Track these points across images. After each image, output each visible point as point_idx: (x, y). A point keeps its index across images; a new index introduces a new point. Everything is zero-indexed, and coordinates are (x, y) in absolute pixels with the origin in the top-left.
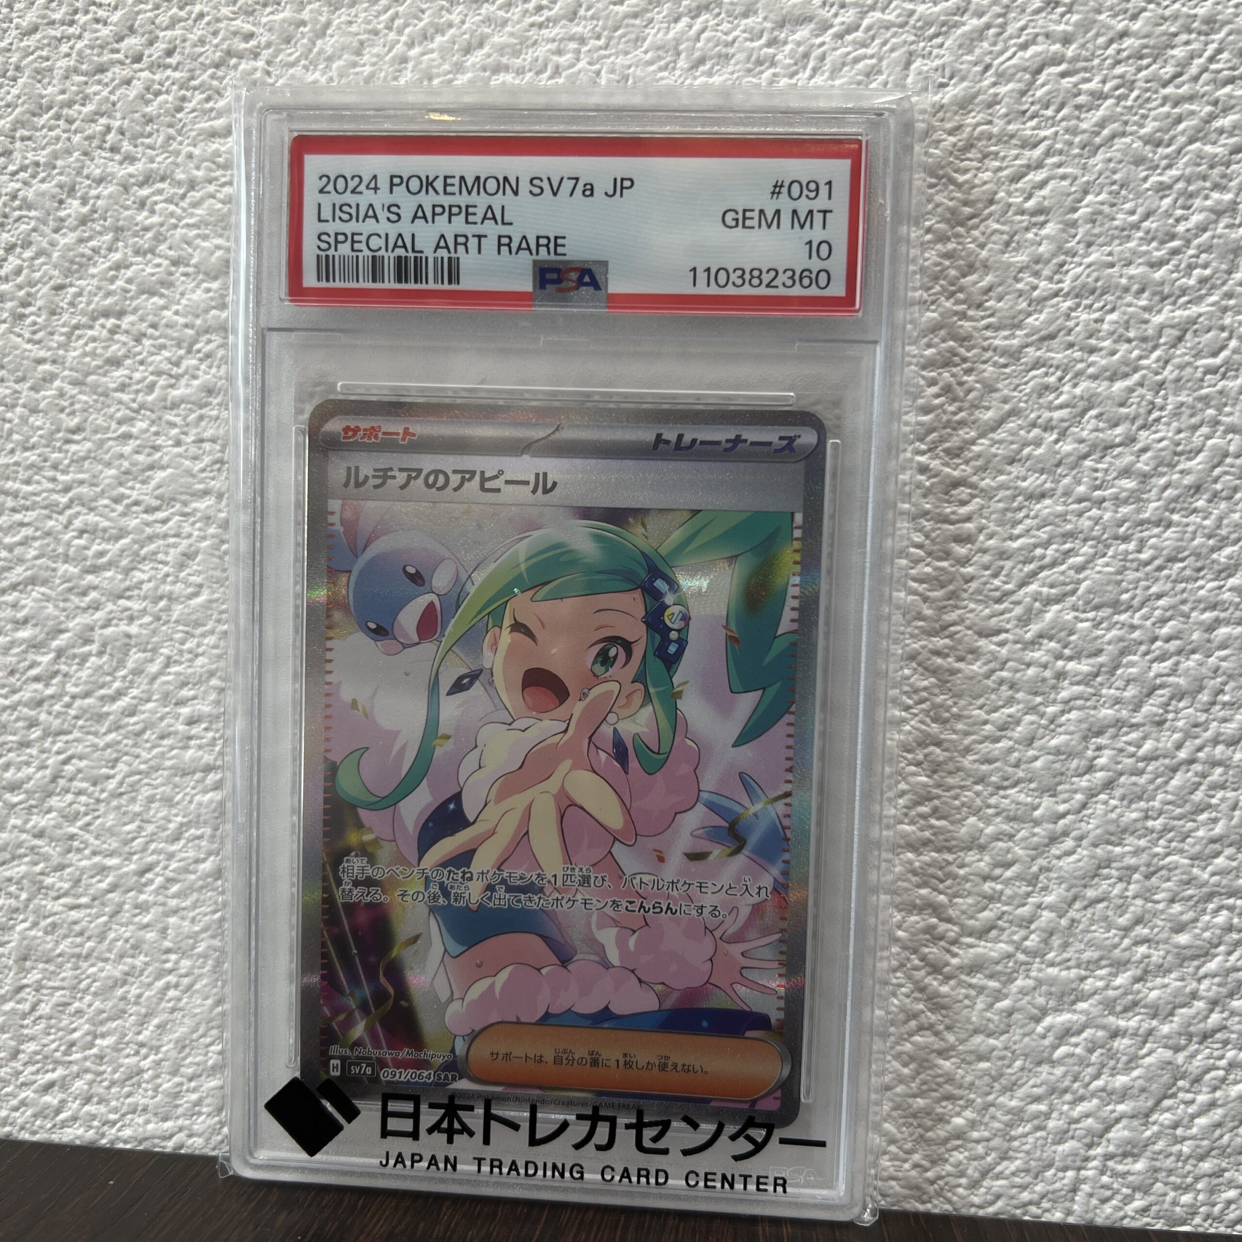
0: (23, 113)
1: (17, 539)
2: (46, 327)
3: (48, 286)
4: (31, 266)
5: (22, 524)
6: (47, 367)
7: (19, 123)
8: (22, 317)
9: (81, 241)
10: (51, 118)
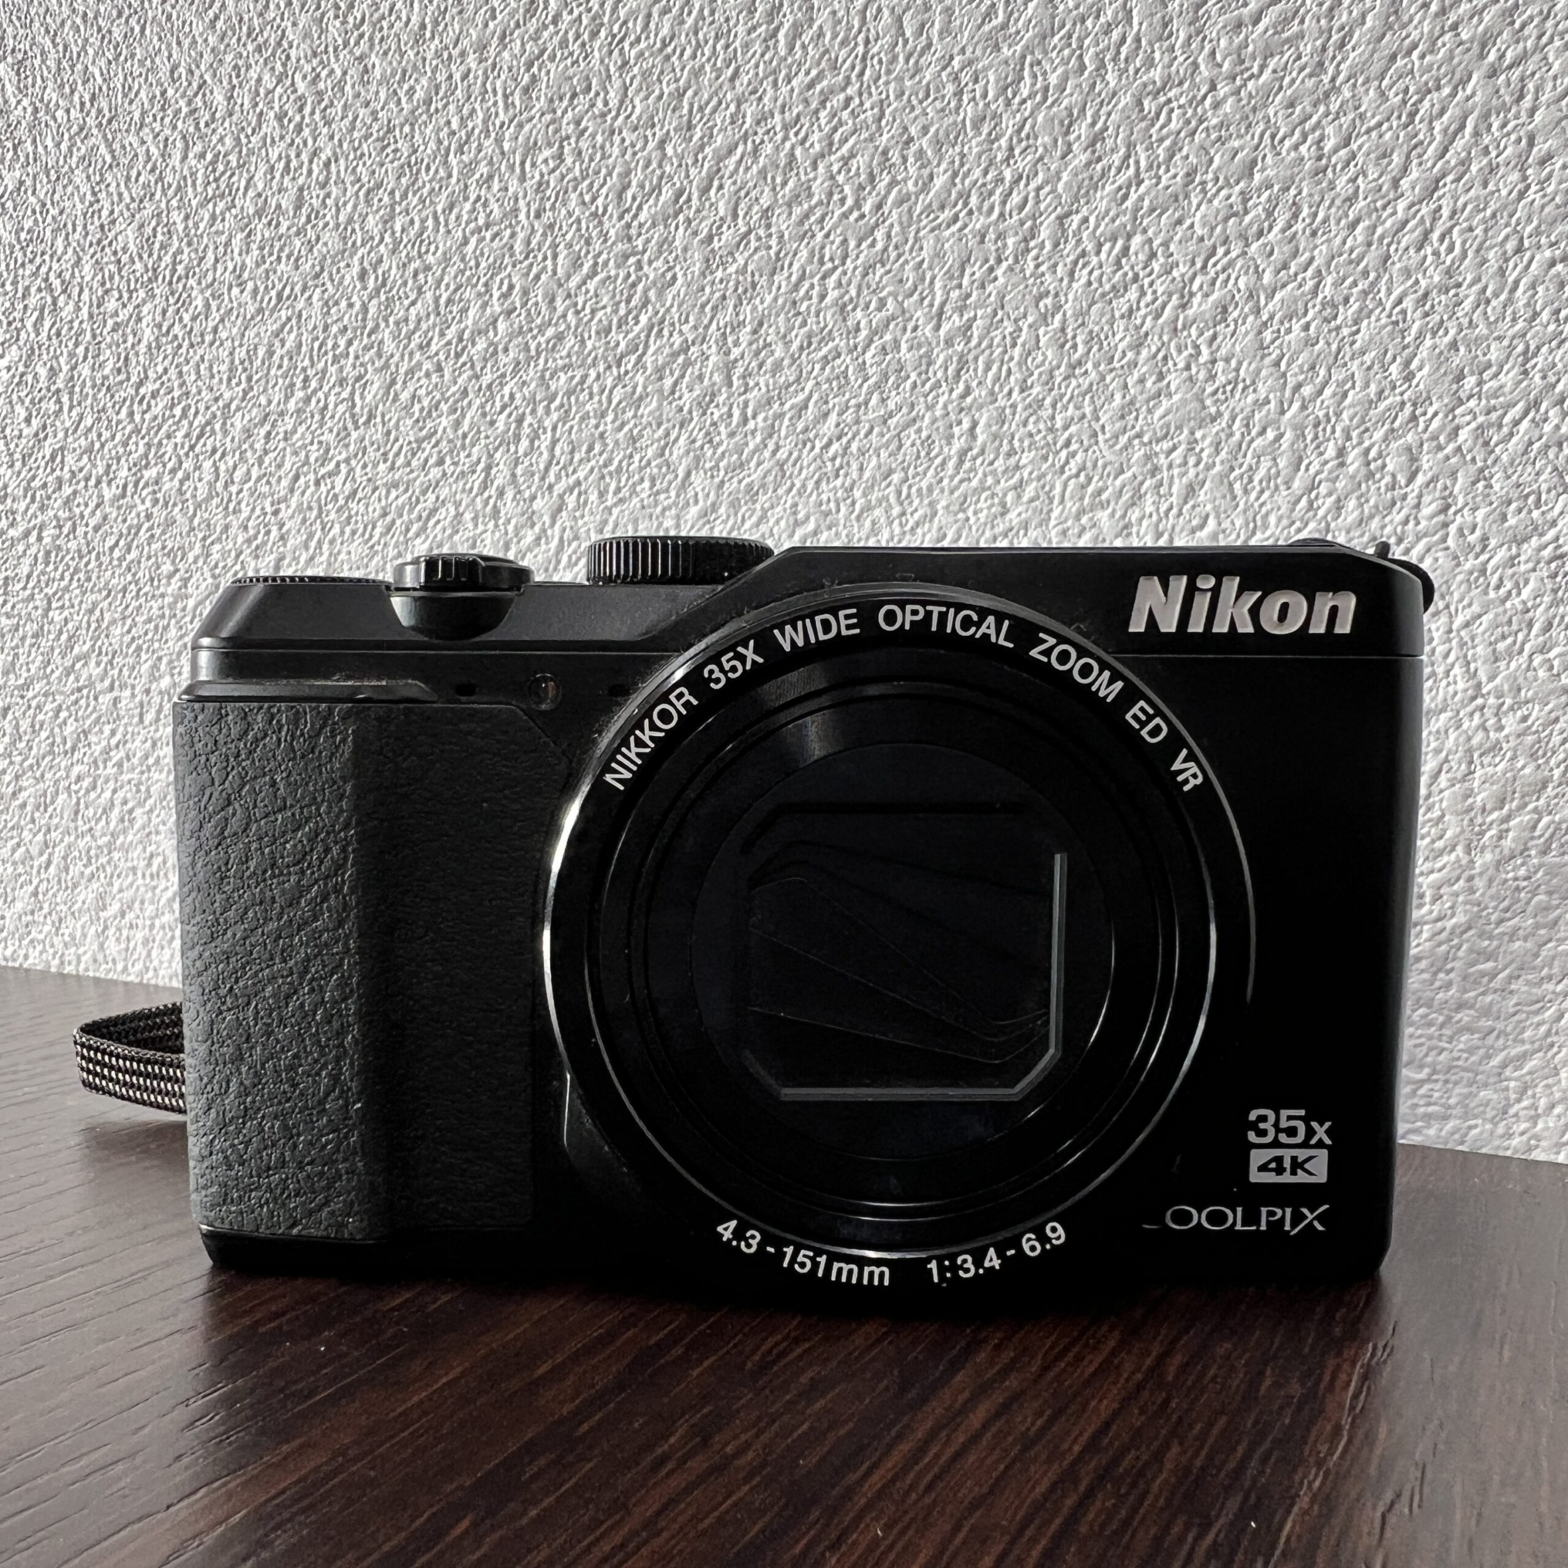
0: (1035, 36)
1: (1012, 482)
2: (1050, 258)
3: (1053, 216)
4: (1038, 196)
5: (1017, 467)
6: (1048, 301)
7: (1028, 49)
8: (1028, 250)
9: (1088, 164)
10: (1061, 39)
